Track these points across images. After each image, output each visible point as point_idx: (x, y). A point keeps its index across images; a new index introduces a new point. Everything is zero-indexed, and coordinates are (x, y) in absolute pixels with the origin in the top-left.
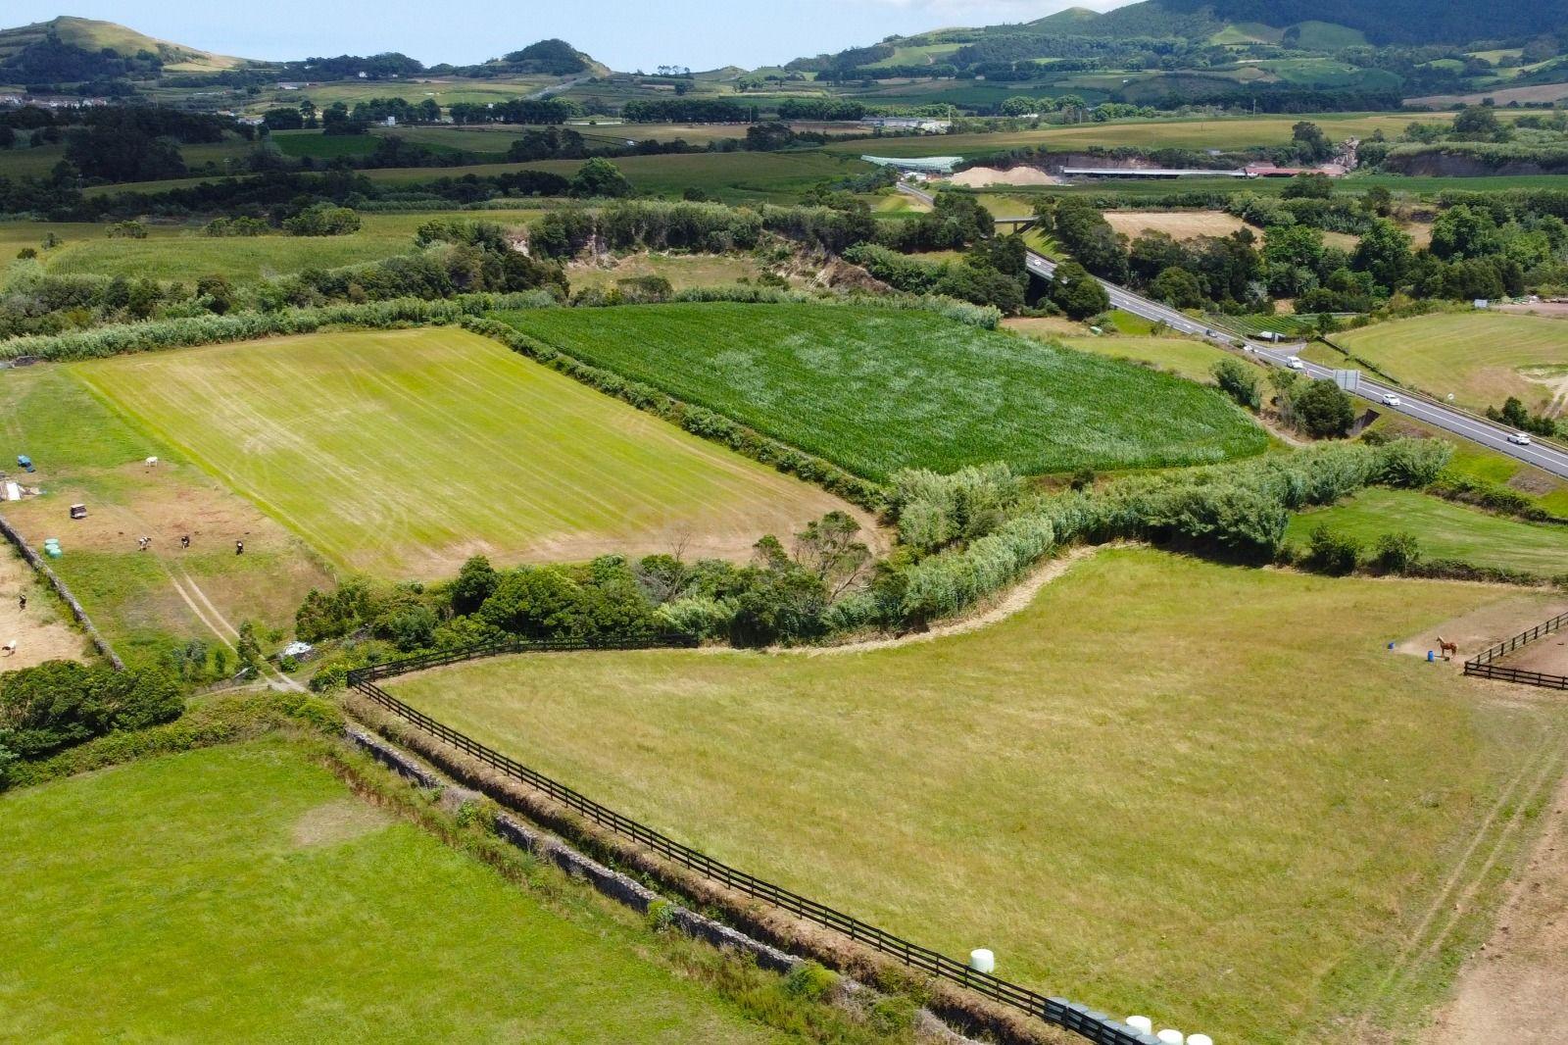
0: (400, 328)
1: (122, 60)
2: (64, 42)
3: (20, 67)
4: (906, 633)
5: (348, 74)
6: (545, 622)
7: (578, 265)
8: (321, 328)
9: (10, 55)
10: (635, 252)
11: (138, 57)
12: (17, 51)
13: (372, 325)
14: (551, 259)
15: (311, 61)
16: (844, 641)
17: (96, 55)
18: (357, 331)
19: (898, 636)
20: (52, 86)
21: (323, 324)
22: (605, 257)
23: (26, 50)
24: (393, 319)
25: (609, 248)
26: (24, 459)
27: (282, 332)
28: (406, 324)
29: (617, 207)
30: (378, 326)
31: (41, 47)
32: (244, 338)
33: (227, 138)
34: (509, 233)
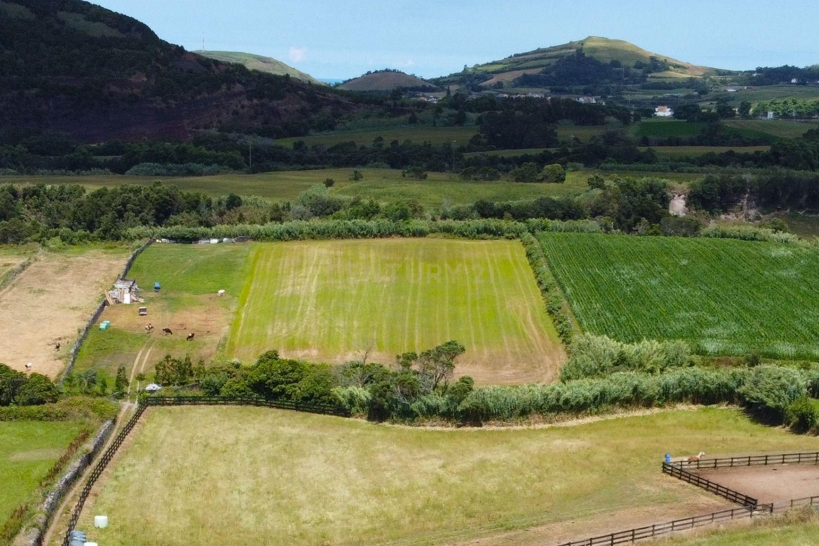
0: (483, 239)
1: (623, 69)
2: (586, 55)
3: (553, 74)
4: (464, 425)
5: (784, 80)
6: (274, 389)
7: (729, 217)
8: (431, 235)
9: (549, 65)
10: (778, 210)
11: (635, 67)
12: (553, 62)
13: (464, 235)
14: (704, 211)
15: (759, 70)
16: (422, 424)
17: (606, 65)
18: (454, 238)
19: (459, 426)
20: (567, 88)
21: (433, 232)
22: (752, 212)
23: (560, 61)
24: (479, 232)
25: (757, 205)
26: (157, 285)
27: (402, 235)
28: (488, 236)
29: (767, 174)
30: (467, 236)
31: (570, 59)
32: (375, 236)
33: (608, 123)
34: (673, 188)
